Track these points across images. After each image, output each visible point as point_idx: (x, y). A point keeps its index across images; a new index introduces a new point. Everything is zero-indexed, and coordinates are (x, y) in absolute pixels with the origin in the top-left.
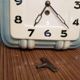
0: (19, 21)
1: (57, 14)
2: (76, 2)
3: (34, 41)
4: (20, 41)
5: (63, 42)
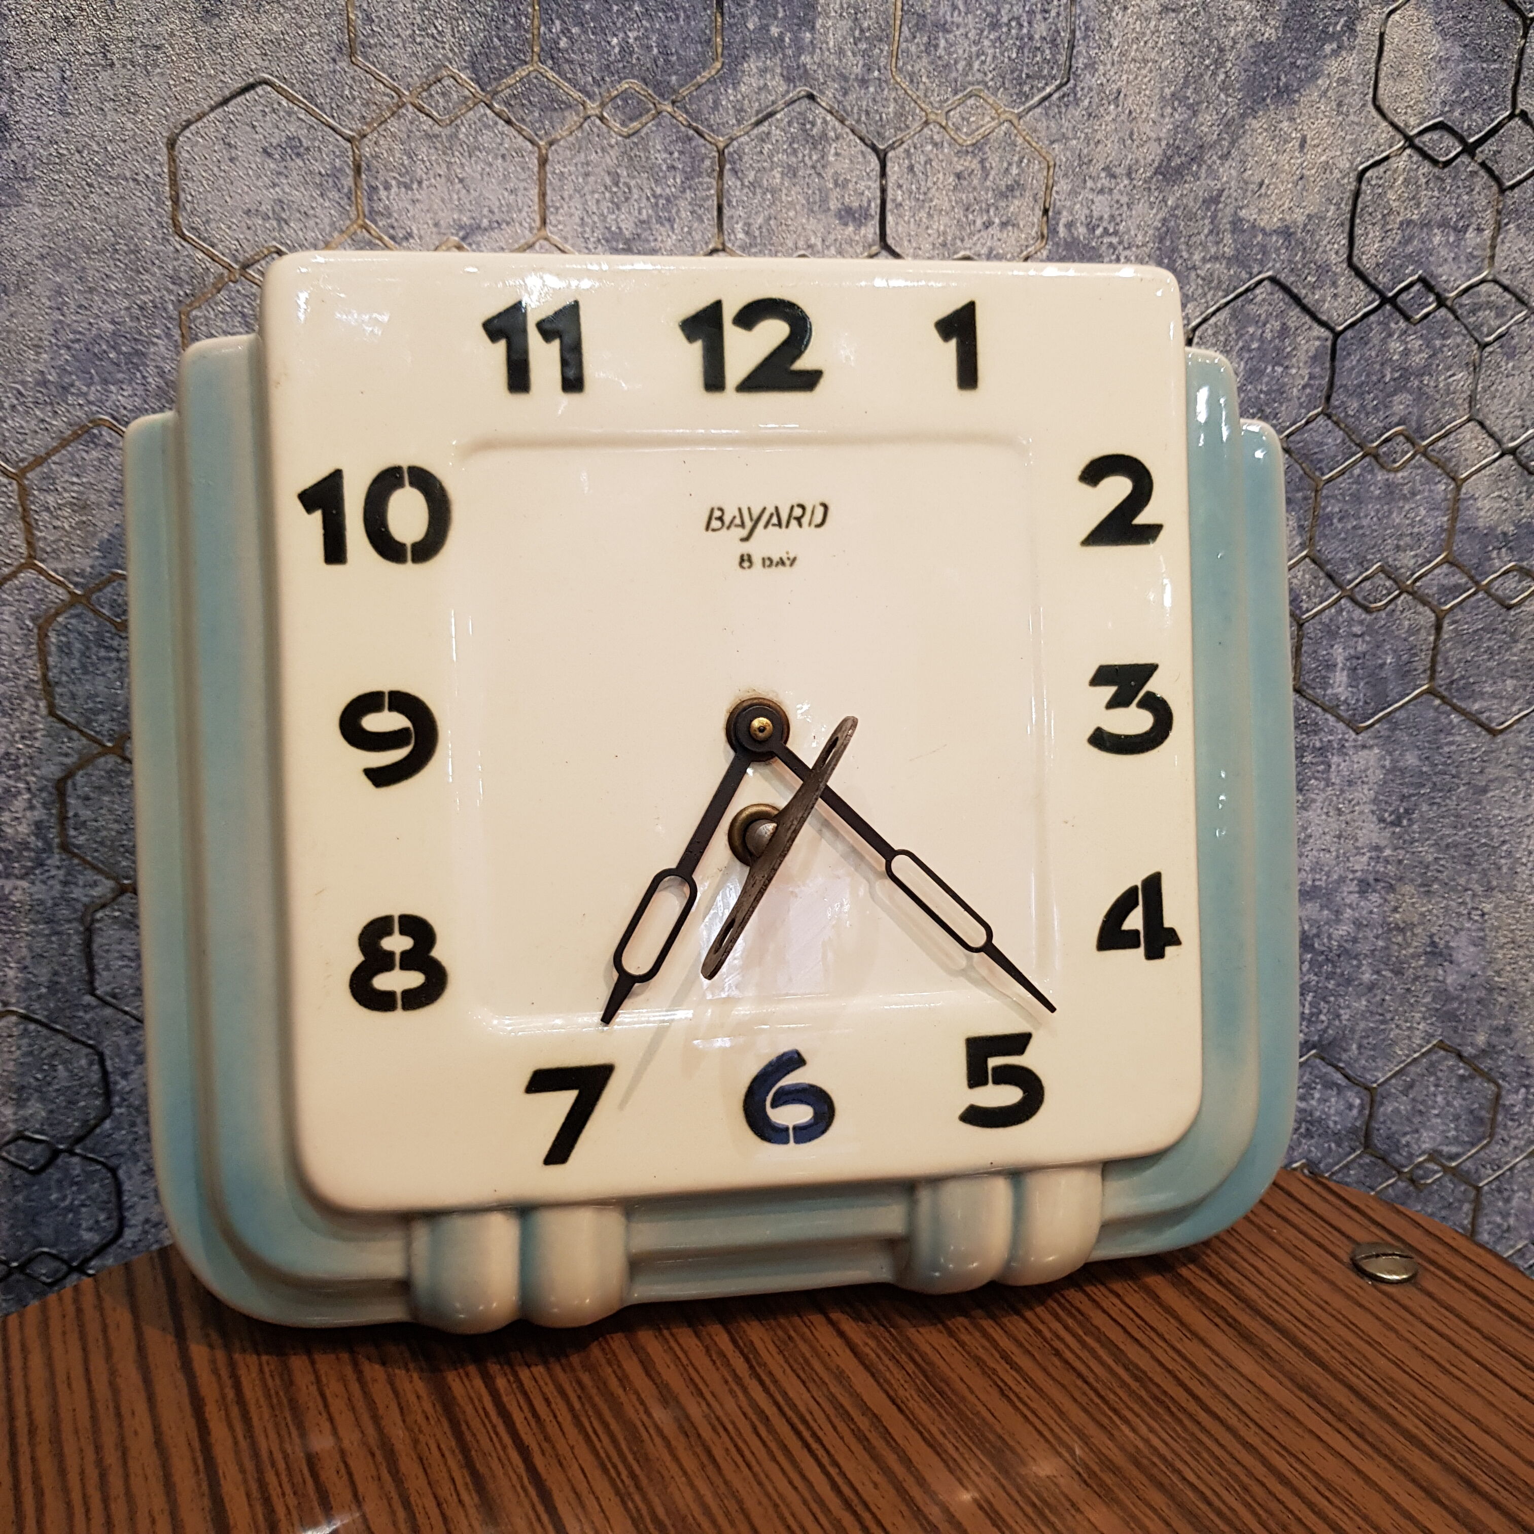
0: (415, 979)
1: (888, 852)
2: (1103, 676)
3: (613, 1220)
4: (422, 1234)
5: (1001, 1189)
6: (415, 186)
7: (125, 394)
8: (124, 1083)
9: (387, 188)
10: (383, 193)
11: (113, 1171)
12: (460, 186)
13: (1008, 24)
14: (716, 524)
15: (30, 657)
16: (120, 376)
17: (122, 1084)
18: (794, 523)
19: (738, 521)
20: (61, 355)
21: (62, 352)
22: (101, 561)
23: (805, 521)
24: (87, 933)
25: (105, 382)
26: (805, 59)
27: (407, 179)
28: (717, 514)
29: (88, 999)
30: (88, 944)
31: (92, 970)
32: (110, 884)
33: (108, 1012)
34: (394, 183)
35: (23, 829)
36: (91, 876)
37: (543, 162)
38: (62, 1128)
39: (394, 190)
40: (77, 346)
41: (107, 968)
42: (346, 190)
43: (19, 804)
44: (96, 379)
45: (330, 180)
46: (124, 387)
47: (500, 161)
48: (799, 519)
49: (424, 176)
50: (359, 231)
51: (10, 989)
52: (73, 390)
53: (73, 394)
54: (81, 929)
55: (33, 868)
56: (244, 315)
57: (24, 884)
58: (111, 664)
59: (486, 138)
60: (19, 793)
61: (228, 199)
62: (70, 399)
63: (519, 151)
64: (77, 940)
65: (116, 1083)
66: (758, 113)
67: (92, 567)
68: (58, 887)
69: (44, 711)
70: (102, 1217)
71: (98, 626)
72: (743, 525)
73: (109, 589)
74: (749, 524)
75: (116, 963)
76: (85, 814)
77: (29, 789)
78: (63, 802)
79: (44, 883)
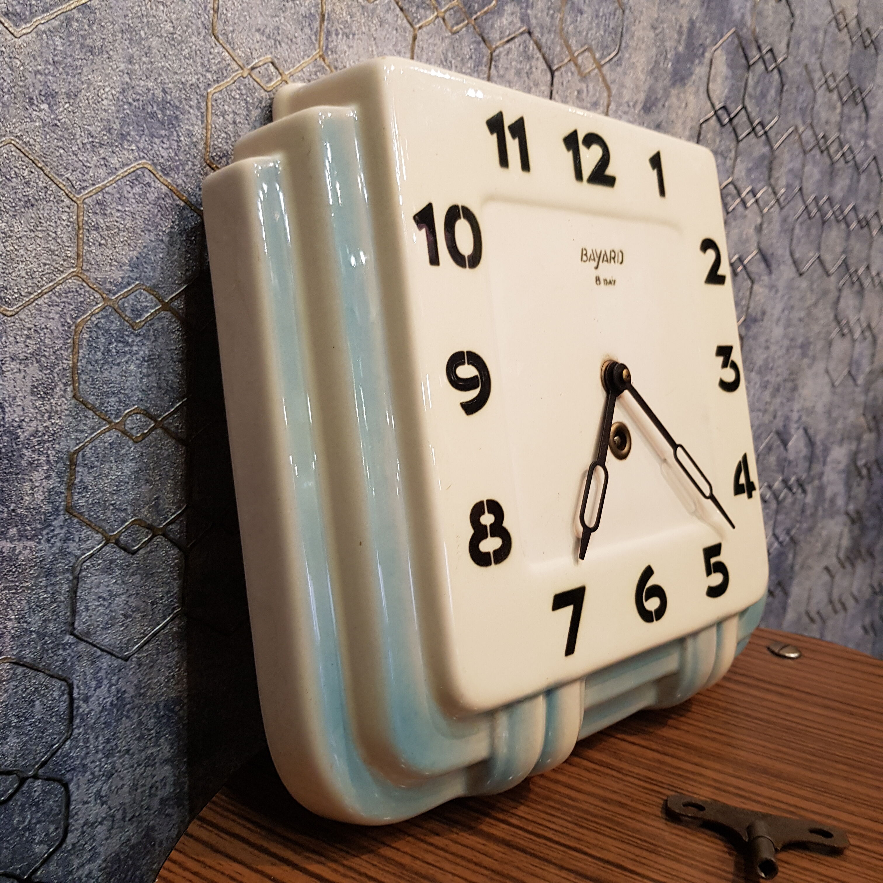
1: (674, 445)
6: (351, 36)
7: (165, 146)
8: (84, 706)
9: (337, 35)
10: (334, 36)
11: (66, 786)
12: (374, 42)
13: (602, 17)
14: (584, 258)
15: (67, 349)
16: (163, 132)
17: (84, 708)
18: (612, 260)
19: (592, 257)
20: (124, 109)
21: (126, 107)
22: (131, 274)
23: (616, 259)
24: (75, 582)
25: (152, 136)
26: (529, 12)
27: (347, 31)
28: (584, 252)
29: (69, 638)
30: (74, 591)
31: (74, 612)
32: (98, 537)
33: (82, 646)
34: (341, 32)
35: (39, 496)
36: (86, 532)
37: (415, 38)
38: (31, 757)
39: (340, 36)
40: (135, 103)
41: (87, 609)
42: (315, 30)
43: (38, 475)
44: (146, 132)
45: (307, 20)
46: (165, 141)
47: (395, 32)
48: (614, 258)
49: (357, 32)
50: (318, 59)
51: (7, 639)
52: (128, 138)
53: (128, 141)
54: (71, 578)
55: (42, 529)
56: (247, 102)
57: (32, 544)
58: (125, 356)
59: (389, 17)
60: (39, 465)
61: (248, 19)
62: (126, 145)
63: (405, 29)
64: (66, 587)
65: (79, 707)
66: (509, 35)
67: (122, 278)
68: (59, 544)
69: (69, 395)
70: (52, 828)
71: (120, 325)
72: (594, 260)
73: (132, 296)
74: (597, 259)
75: (93, 605)
76: (88, 479)
77: (48, 462)
78: (73, 473)
79: (48, 541)
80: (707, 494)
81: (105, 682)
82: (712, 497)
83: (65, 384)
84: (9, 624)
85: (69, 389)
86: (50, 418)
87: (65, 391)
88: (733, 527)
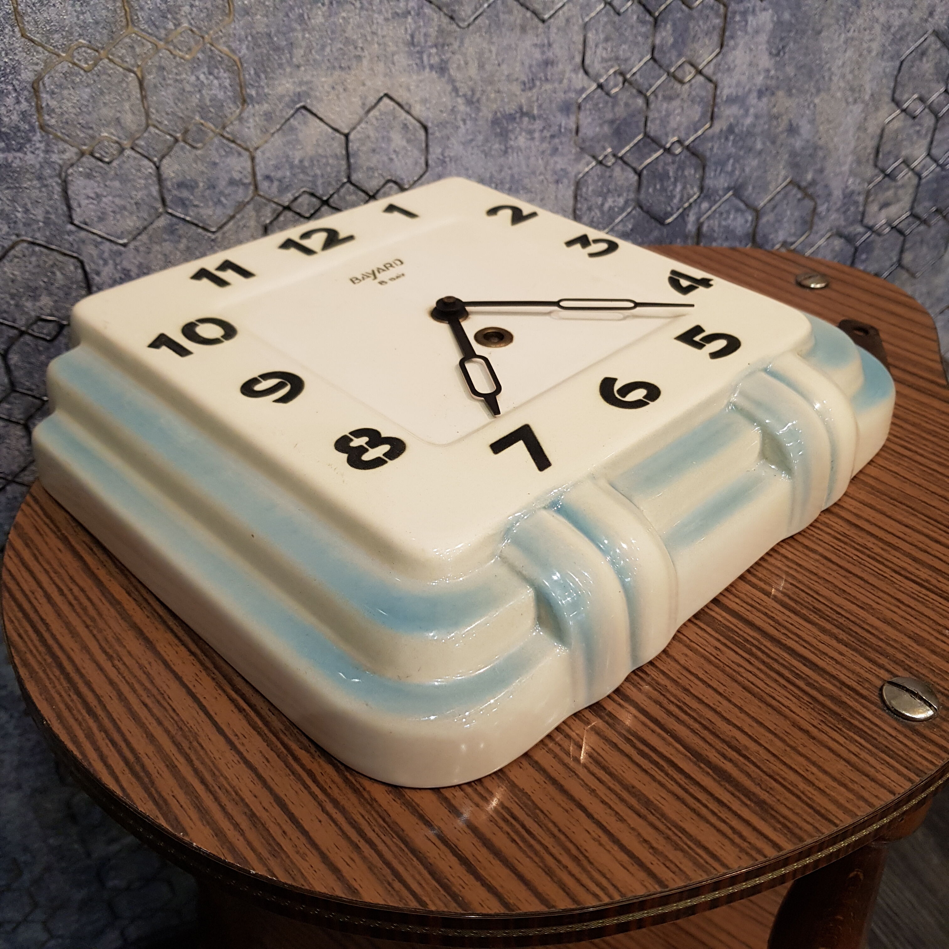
8: (97, 278)
24: (64, 184)
29: (70, 227)
30: (65, 191)
31: (70, 208)
32: (74, 150)
33: (83, 234)
35: (15, 117)
36: (62, 145)
41: (80, 206)
43: (10, 100)
51: (20, 225)
54: (60, 181)
55: (25, 144)
57: (20, 155)
60: (9, 93)
64: (58, 189)
65: (93, 279)
68: (42, 155)
69: (18, 34)
75: (84, 202)
76: (53, 104)
77: (15, 90)
78: (38, 97)
79: (33, 153)
80: (632, 305)
81: (111, 262)
82: (637, 305)
83: (12, 26)
84: (19, 215)
85: (17, 29)
86: (7, 54)
87: (13, 31)
88: (692, 306)
